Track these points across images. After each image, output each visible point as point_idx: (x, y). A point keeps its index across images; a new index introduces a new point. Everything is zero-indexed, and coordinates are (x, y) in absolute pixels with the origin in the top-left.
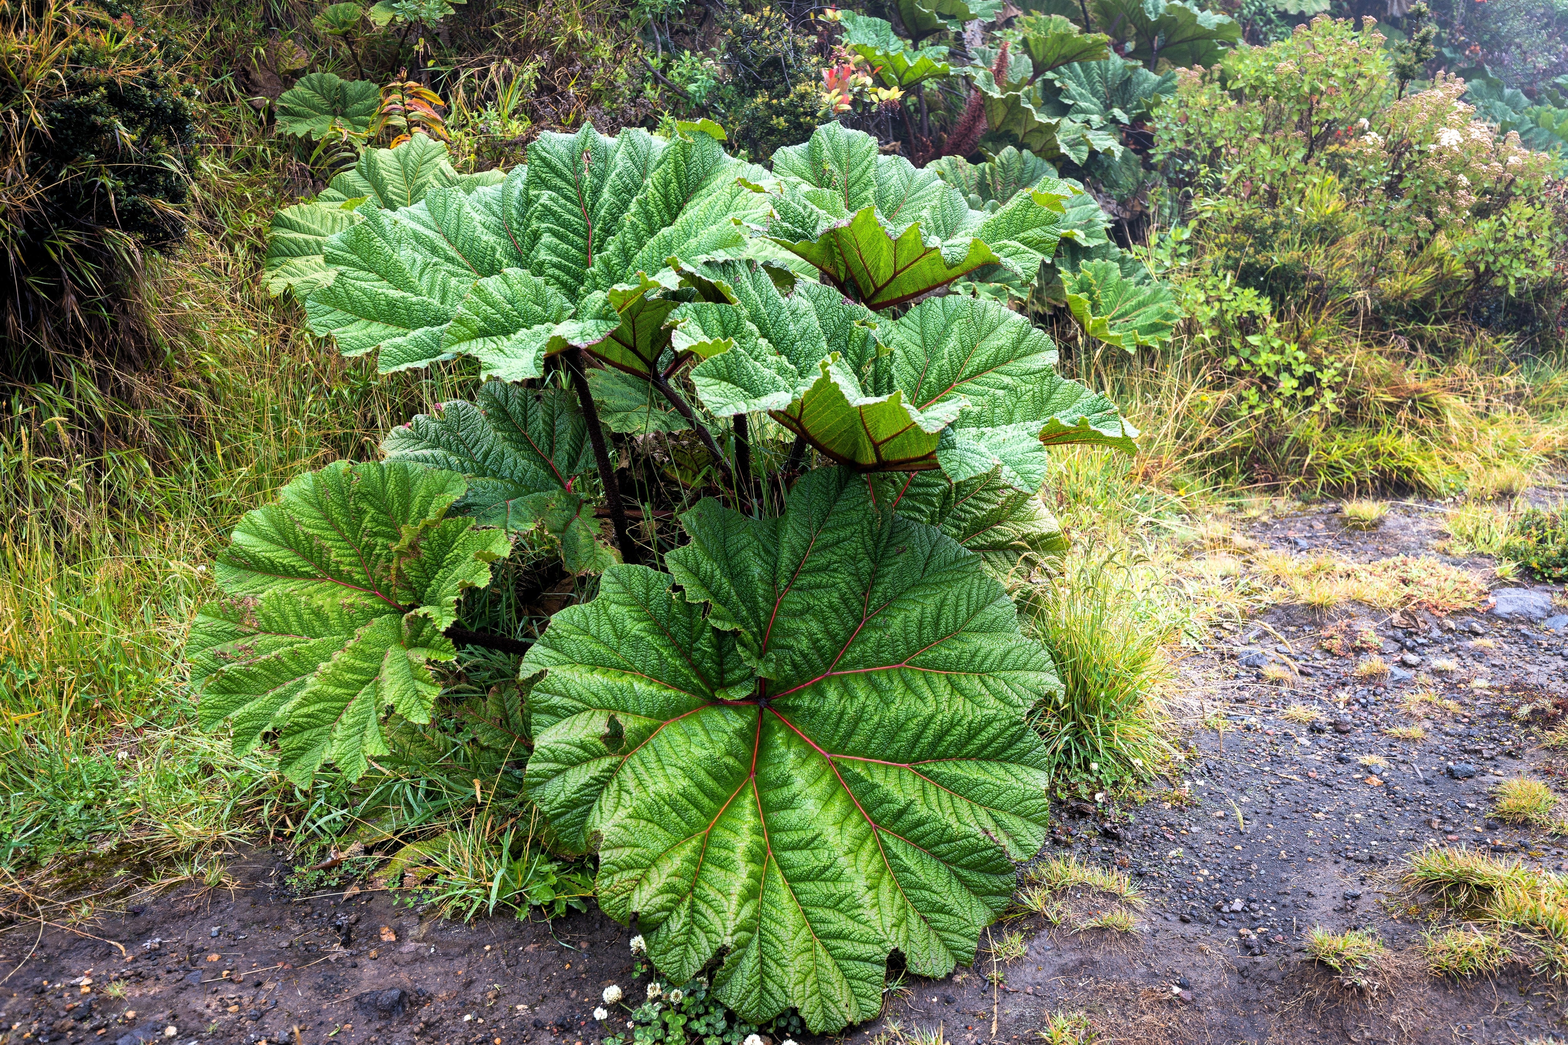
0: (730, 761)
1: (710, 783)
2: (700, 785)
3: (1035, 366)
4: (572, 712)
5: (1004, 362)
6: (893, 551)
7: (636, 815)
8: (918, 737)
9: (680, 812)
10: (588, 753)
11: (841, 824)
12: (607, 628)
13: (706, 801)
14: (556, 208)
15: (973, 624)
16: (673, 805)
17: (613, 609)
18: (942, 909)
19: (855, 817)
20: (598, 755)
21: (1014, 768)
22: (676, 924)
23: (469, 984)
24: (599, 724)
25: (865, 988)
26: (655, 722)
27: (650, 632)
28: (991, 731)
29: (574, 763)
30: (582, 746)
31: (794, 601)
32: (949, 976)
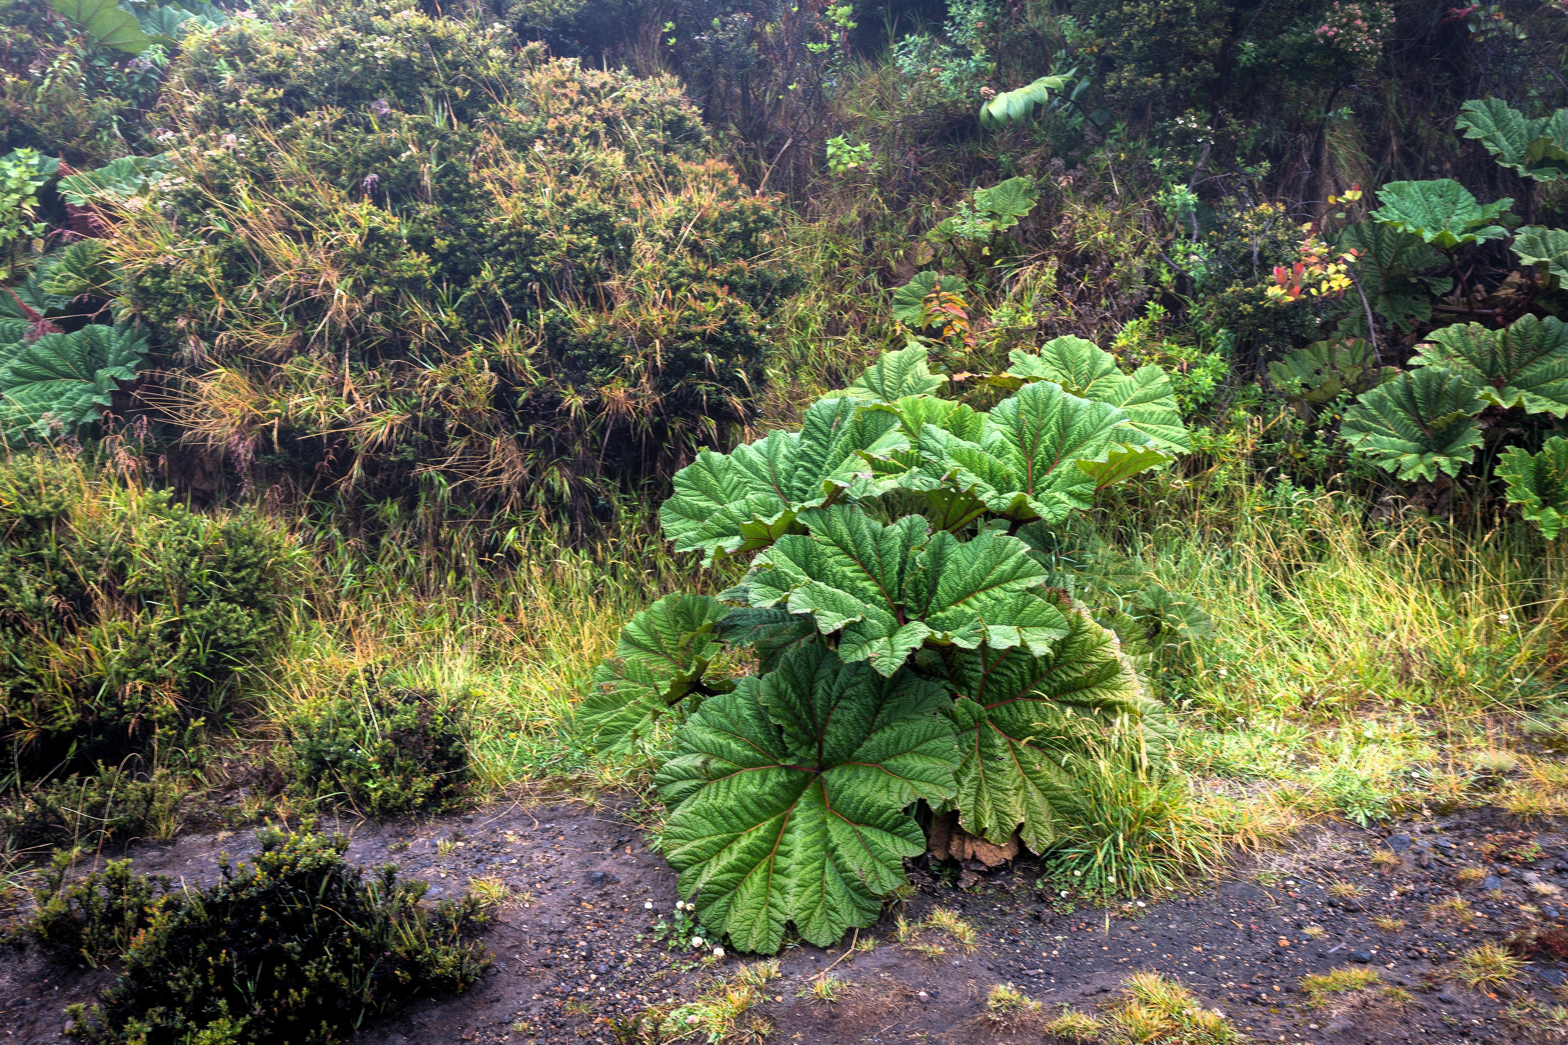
0: (770, 798)
1: (753, 807)
2: (746, 808)
3: (1017, 587)
4: (691, 752)
5: (1007, 581)
6: (894, 694)
7: (696, 813)
8: (857, 808)
9: (726, 818)
10: (688, 775)
11: (806, 848)
12: (734, 711)
13: (746, 817)
14: (811, 453)
15: (918, 749)
16: (721, 813)
17: (740, 700)
18: (834, 909)
19: (818, 847)
20: (695, 777)
21: (898, 840)
22: (688, 872)
23: (638, 882)
24: (698, 761)
25: (774, 936)
26: (736, 767)
27: (754, 717)
28: (888, 814)
29: (681, 778)
30: (685, 770)
31: (836, 715)
32: (826, 948)
